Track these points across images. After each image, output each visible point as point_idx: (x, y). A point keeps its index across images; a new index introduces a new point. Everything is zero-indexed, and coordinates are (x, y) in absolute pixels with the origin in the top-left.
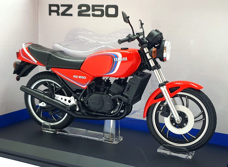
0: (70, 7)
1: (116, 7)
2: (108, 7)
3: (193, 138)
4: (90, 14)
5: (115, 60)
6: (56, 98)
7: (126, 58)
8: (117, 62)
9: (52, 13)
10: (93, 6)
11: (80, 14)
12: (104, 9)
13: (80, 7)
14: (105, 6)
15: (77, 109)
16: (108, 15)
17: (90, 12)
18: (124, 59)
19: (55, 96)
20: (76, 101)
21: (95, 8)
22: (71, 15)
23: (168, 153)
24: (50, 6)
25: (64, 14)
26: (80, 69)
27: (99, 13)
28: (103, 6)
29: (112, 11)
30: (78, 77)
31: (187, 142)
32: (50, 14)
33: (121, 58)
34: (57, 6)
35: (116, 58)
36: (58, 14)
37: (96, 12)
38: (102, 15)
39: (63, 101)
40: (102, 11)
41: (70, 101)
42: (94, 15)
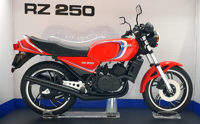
0: (47, 6)
1: (93, 8)
2: (85, 7)
3: (178, 103)
4: (68, 13)
5: (121, 46)
6: (64, 84)
7: (131, 44)
8: (124, 48)
9: (28, 12)
10: (71, 6)
11: (58, 13)
12: (81, 9)
13: (58, 6)
14: (82, 7)
15: (86, 92)
16: (85, 14)
17: (68, 11)
18: (129, 45)
19: (63, 82)
20: (84, 84)
21: (73, 8)
22: (49, 14)
23: (162, 117)
24: (26, 5)
25: (41, 12)
26: (86, 56)
27: (77, 12)
28: (80, 6)
29: (88, 11)
30: (86, 63)
31: (174, 107)
32: (26, 12)
33: (127, 45)
34: (34, 5)
35: (123, 45)
36: (35, 13)
37: (73, 11)
38: (79, 14)
39: (72, 86)
40: (80, 11)
41: (78, 86)
42: (71, 14)
